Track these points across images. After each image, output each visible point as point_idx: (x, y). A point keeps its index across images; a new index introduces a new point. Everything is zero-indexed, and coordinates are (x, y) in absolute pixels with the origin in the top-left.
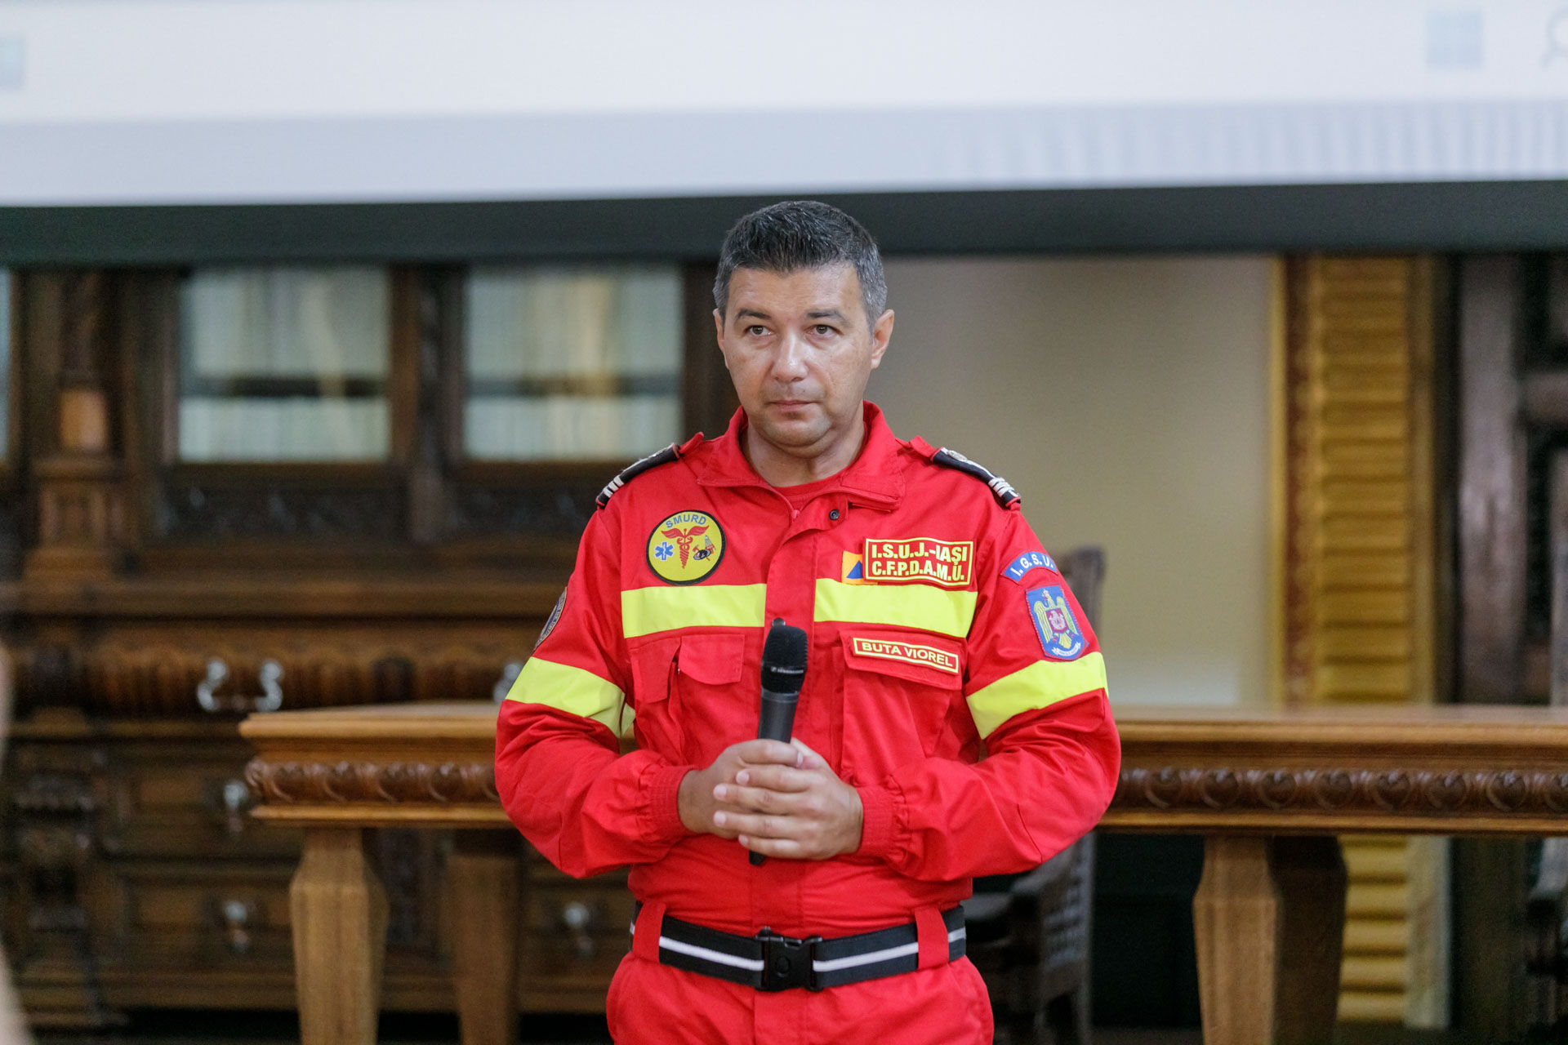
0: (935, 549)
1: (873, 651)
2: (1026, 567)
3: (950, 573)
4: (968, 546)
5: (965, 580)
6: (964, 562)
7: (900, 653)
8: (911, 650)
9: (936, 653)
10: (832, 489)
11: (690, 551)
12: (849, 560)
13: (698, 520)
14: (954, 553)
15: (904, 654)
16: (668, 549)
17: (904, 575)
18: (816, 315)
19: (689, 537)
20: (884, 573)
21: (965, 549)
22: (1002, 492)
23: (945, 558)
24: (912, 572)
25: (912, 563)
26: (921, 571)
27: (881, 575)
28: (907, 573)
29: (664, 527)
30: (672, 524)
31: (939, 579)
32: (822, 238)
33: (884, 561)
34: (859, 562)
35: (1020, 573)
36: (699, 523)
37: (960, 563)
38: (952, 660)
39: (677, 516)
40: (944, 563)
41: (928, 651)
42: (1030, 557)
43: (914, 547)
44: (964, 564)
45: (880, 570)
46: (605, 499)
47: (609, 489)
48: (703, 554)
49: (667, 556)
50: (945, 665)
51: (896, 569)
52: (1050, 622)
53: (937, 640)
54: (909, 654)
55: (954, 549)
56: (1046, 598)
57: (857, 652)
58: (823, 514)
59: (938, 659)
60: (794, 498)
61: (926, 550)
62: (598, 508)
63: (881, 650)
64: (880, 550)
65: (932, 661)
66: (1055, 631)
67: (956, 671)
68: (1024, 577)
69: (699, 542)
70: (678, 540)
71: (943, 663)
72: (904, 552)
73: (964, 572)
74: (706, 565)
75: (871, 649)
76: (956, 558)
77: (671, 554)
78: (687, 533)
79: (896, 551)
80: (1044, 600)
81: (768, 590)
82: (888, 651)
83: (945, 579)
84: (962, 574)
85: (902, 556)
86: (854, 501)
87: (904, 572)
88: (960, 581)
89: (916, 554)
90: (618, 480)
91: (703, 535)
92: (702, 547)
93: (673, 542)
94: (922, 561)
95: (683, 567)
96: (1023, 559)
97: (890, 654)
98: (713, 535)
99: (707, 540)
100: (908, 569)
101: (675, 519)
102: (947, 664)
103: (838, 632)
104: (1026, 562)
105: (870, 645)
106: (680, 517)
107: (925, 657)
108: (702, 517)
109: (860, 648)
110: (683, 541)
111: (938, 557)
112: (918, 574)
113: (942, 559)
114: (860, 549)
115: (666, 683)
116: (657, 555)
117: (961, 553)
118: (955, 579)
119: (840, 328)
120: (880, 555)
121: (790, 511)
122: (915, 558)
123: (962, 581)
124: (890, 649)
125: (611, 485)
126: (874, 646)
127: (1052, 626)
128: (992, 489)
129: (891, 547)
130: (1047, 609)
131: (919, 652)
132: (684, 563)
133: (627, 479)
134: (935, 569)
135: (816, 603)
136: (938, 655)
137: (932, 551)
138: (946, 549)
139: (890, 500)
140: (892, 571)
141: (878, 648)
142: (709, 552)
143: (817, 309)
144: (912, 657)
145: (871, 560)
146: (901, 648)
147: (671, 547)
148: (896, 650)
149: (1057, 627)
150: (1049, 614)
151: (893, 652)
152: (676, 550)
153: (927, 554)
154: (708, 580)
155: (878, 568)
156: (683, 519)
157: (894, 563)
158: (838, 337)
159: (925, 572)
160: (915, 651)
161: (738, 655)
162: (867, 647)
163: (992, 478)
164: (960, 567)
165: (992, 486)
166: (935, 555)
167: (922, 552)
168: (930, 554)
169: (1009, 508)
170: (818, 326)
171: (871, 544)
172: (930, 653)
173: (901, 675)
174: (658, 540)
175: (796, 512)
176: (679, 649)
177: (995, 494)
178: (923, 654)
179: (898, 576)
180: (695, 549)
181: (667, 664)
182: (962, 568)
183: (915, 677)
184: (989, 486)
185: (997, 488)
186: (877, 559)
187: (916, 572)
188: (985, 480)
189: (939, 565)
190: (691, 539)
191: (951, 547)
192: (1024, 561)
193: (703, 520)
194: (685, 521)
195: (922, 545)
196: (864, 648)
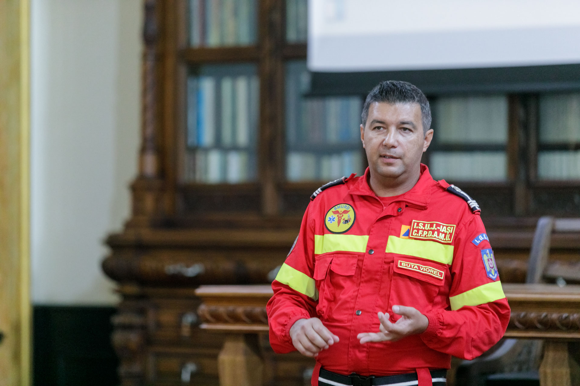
0: (440, 227)
1: (406, 267)
2: (481, 240)
3: (445, 237)
4: (454, 227)
5: (450, 241)
6: (451, 233)
7: (418, 268)
8: (423, 268)
9: (434, 270)
10: (400, 199)
11: (342, 220)
12: (404, 228)
13: (347, 208)
14: (448, 229)
15: (419, 269)
16: (333, 219)
17: (425, 237)
18: (403, 123)
19: (342, 214)
20: (417, 235)
21: (452, 228)
22: (472, 207)
23: (444, 231)
24: (429, 236)
25: (429, 232)
26: (432, 236)
27: (416, 236)
28: (427, 236)
29: (333, 210)
30: (336, 209)
31: (440, 239)
32: (409, 91)
33: (418, 230)
34: (409, 229)
35: (478, 242)
36: (347, 209)
37: (450, 233)
38: (441, 274)
39: (339, 205)
40: (443, 233)
41: (430, 269)
42: (483, 235)
43: (432, 225)
44: (451, 234)
45: (416, 234)
46: (314, 197)
47: (316, 193)
48: (346, 222)
49: (333, 221)
50: (437, 275)
51: (423, 234)
52: (489, 263)
53: (435, 264)
54: (422, 269)
55: (448, 228)
56: (488, 254)
57: (399, 266)
58: (396, 209)
59: (435, 272)
60: (384, 202)
61: (436, 227)
62: (311, 200)
63: (409, 266)
64: (418, 225)
65: (432, 273)
66: (490, 267)
67: (442, 278)
68: (480, 244)
69: (346, 216)
70: (338, 215)
71: (436, 274)
72: (427, 227)
73: (450, 237)
74: (347, 226)
75: (405, 266)
76: (448, 231)
77: (334, 221)
78: (342, 212)
79: (424, 226)
80: (487, 254)
81: (369, 238)
82: (412, 267)
83: (443, 239)
84: (449, 238)
85: (426, 229)
86: (407, 204)
87: (425, 235)
88: (448, 241)
89: (432, 228)
90: (319, 190)
91: (348, 214)
92: (346, 219)
93: (335, 216)
94: (433, 231)
95: (338, 226)
96: (480, 236)
97: (413, 268)
98: (351, 215)
99: (349, 216)
100: (427, 234)
101: (338, 206)
102: (438, 275)
103: (394, 258)
104: (482, 237)
105: (405, 264)
106: (340, 206)
107: (429, 271)
108: (348, 207)
109: (401, 265)
110: (339, 216)
111: (441, 230)
112: (431, 237)
113: (442, 231)
114: (410, 224)
115: (325, 273)
116: (329, 221)
117: (450, 229)
118: (447, 240)
119: (413, 129)
120: (417, 227)
121: (383, 207)
122: (431, 230)
123: (449, 241)
124: (414, 267)
125: (317, 192)
126: (407, 264)
127: (489, 265)
128: (468, 204)
129: (422, 224)
130: (488, 258)
131: (426, 269)
132: (339, 225)
133: (323, 190)
134: (438, 235)
135: (387, 245)
136: (435, 271)
137: (438, 228)
138: (445, 227)
139: (423, 205)
140: (421, 234)
141: (408, 265)
142: (349, 221)
143: (404, 120)
144: (423, 271)
145: (413, 229)
146: (418, 267)
147: (335, 218)
148: (416, 267)
149: (491, 266)
150: (488, 260)
151: (414, 268)
152: (336, 219)
153: (436, 229)
154: (346, 233)
155: (415, 232)
156: (341, 207)
157: (422, 231)
158: (411, 133)
159: (434, 236)
160: (424, 268)
161: (355, 264)
162: (404, 265)
163: (469, 200)
164: (449, 235)
165: (469, 203)
166: (440, 230)
167: (434, 228)
168: (437, 229)
169: (474, 213)
170: (403, 127)
171: (414, 222)
172: (431, 270)
173: (417, 277)
174: (330, 215)
175: (385, 208)
176: (332, 260)
177: (469, 207)
178: (428, 270)
179: (423, 237)
180: (344, 219)
181: (327, 265)
182: (450, 236)
183: (423, 279)
184: (468, 203)
185: (470, 204)
186: (416, 229)
187: (430, 236)
188: (466, 200)
189: (441, 234)
190: (343, 215)
191: (447, 227)
192: (481, 237)
193: (348, 208)
194: (341, 208)
195: (435, 225)
196: (402, 265)
